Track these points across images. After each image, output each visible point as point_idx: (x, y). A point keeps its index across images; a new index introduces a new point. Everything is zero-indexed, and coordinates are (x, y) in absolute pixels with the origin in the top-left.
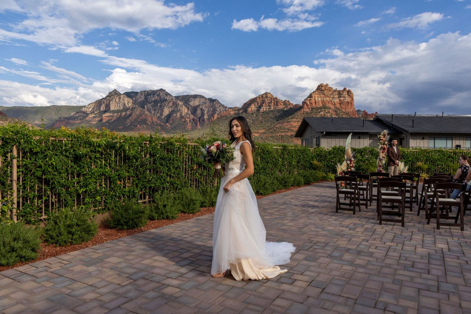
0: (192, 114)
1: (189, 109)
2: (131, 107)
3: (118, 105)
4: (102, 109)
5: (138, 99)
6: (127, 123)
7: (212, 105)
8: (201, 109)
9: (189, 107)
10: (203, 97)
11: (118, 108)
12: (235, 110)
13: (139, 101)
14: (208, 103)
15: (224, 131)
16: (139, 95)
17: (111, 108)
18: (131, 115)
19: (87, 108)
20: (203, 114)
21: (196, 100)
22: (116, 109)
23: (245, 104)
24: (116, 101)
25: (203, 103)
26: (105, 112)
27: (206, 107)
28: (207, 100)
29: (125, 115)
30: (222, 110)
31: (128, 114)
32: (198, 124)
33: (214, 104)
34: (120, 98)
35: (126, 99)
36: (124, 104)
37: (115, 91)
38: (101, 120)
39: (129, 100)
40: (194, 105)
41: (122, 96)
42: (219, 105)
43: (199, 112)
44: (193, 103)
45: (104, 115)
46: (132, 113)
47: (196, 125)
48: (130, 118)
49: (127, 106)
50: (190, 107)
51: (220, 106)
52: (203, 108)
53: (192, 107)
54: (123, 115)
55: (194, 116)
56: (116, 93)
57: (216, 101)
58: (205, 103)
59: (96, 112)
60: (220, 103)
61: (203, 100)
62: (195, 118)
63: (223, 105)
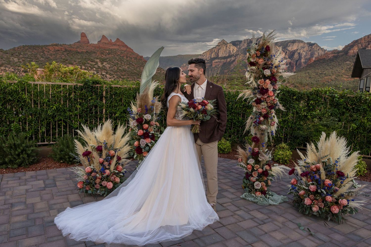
0: (289, 58)
1: (287, 53)
2: (235, 53)
3: (225, 52)
4: (212, 57)
5: (242, 47)
6: (231, 68)
7: (310, 49)
8: (299, 53)
9: (286, 52)
10: (302, 42)
11: (224, 55)
12: (334, 53)
13: (242, 48)
14: (306, 47)
15: (320, 74)
16: (243, 43)
17: (219, 55)
18: (234, 61)
19: (202, 56)
20: (300, 58)
21: (294, 45)
22: (223, 56)
23: (346, 47)
24: (223, 49)
25: (301, 47)
26: (215, 58)
27: (304, 51)
28: (306, 45)
29: (230, 60)
30: (320, 53)
31: (232, 60)
32: (295, 67)
33: (313, 47)
34: (227, 46)
35: (232, 47)
36: (230, 51)
37: (223, 41)
38: (211, 65)
39: (234, 48)
40: (292, 50)
41: (228, 44)
42: (318, 48)
43: (296, 56)
44: (291, 48)
45: (213, 62)
46: (236, 59)
47: (293, 69)
48: (234, 63)
49: (232, 53)
50: (288, 52)
51: (319, 50)
52: (301, 53)
53: (290, 52)
54: (228, 61)
55: (291, 60)
56: (224, 43)
57: (315, 45)
58: (304, 48)
59: (208, 59)
60: (319, 46)
61: (301, 45)
62: (292, 62)
63: (322, 49)
